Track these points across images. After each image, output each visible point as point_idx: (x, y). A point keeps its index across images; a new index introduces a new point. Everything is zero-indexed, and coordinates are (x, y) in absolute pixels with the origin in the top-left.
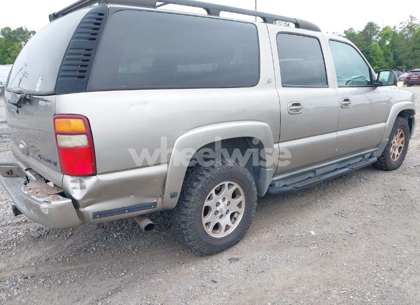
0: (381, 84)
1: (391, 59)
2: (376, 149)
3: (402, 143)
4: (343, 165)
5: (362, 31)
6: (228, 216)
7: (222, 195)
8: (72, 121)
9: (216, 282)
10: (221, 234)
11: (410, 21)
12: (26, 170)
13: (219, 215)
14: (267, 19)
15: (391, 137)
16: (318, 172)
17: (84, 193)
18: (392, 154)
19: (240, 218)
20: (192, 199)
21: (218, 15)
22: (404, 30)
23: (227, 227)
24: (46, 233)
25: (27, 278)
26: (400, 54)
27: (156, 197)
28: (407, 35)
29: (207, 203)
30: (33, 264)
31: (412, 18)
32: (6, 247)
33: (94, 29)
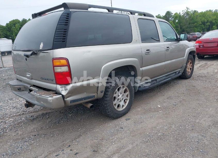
0: (181, 40)
1: (179, 29)
2: (181, 69)
3: (191, 66)
4: (168, 77)
5: (164, 15)
6: (123, 101)
7: (120, 91)
8: (61, 61)
9: (122, 128)
10: (121, 109)
11: (187, 10)
12: (30, 87)
13: (119, 100)
14: (133, 13)
15: (187, 64)
16: (158, 80)
17: (67, 92)
18: (187, 71)
19: (128, 102)
20: (109, 93)
21: (113, 12)
22: (184, 14)
23: (123, 106)
24: (36, 117)
25: (36, 135)
26: (183, 26)
27: (95, 93)
28: (186, 17)
29: (115, 95)
30: (36, 130)
31: (187, 8)
32: (19, 125)
33: (66, 20)
